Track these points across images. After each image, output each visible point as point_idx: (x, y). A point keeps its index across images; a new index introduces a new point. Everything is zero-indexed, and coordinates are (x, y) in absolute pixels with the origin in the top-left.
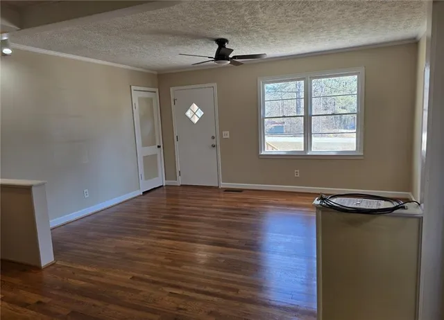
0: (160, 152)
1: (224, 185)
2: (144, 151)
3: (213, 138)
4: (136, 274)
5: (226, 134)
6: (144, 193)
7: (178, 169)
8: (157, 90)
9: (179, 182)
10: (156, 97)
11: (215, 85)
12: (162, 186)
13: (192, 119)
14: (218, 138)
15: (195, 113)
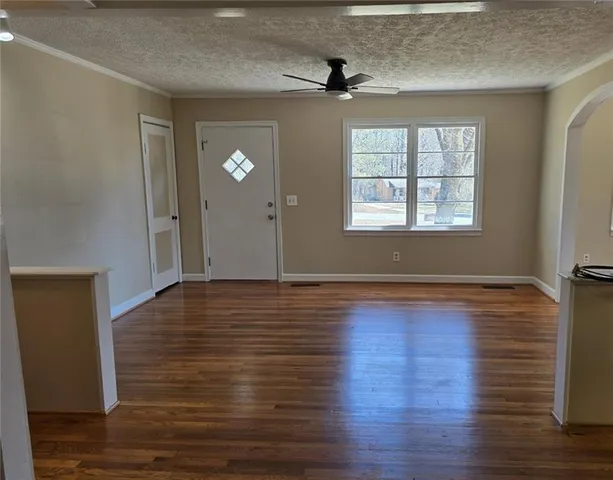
0: (175, 226)
1: (287, 277)
2: (158, 224)
3: (270, 205)
4: (277, 402)
5: (293, 200)
6: (158, 294)
7: (207, 253)
8: (171, 124)
9: (209, 275)
10: (169, 135)
11: (275, 124)
12: (177, 283)
13: (235, 175)
14: (279, 205)
15: (238, 166)
